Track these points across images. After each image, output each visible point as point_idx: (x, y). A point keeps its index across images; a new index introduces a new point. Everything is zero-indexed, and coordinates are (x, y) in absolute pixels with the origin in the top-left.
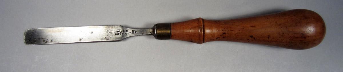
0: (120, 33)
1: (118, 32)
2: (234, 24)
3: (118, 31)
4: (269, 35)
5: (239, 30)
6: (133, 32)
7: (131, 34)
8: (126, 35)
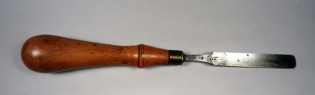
0: (214, 58)
1: (215, 59)
2: (110, 57)
3: (215, 61)
4: (79, 45)
5: (106, 51)
6: (202, 58)
7: (204, 56)
8: (208, 56)
